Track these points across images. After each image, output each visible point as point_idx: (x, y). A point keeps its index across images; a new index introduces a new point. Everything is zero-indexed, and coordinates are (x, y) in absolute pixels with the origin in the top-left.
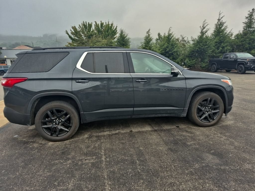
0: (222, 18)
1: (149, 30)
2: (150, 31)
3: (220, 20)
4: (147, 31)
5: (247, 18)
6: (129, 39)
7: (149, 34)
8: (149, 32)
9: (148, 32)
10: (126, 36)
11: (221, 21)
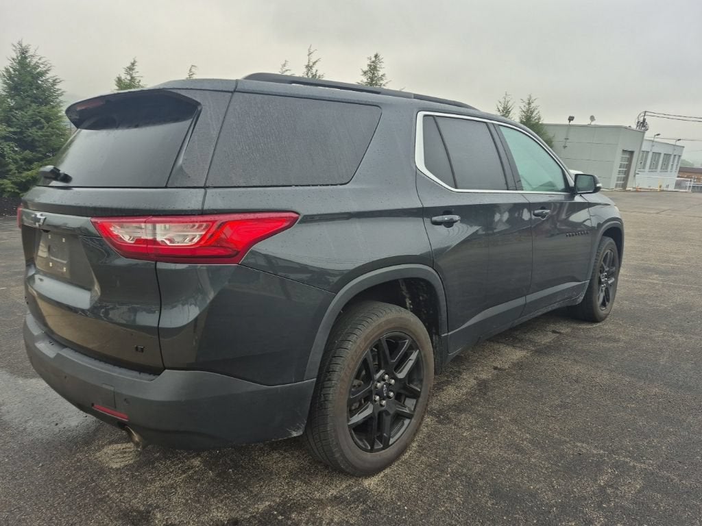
0: (314, 63)
1: (133, 64)
2: (137, 68)
3: (311, 67)
4: (129, 65)
5: (365, 73)
6: (55, 82)
7: (134, 75)
8: (133, 69)
9: (131, 68)
10: (46, 72)
11: (314, 71)
